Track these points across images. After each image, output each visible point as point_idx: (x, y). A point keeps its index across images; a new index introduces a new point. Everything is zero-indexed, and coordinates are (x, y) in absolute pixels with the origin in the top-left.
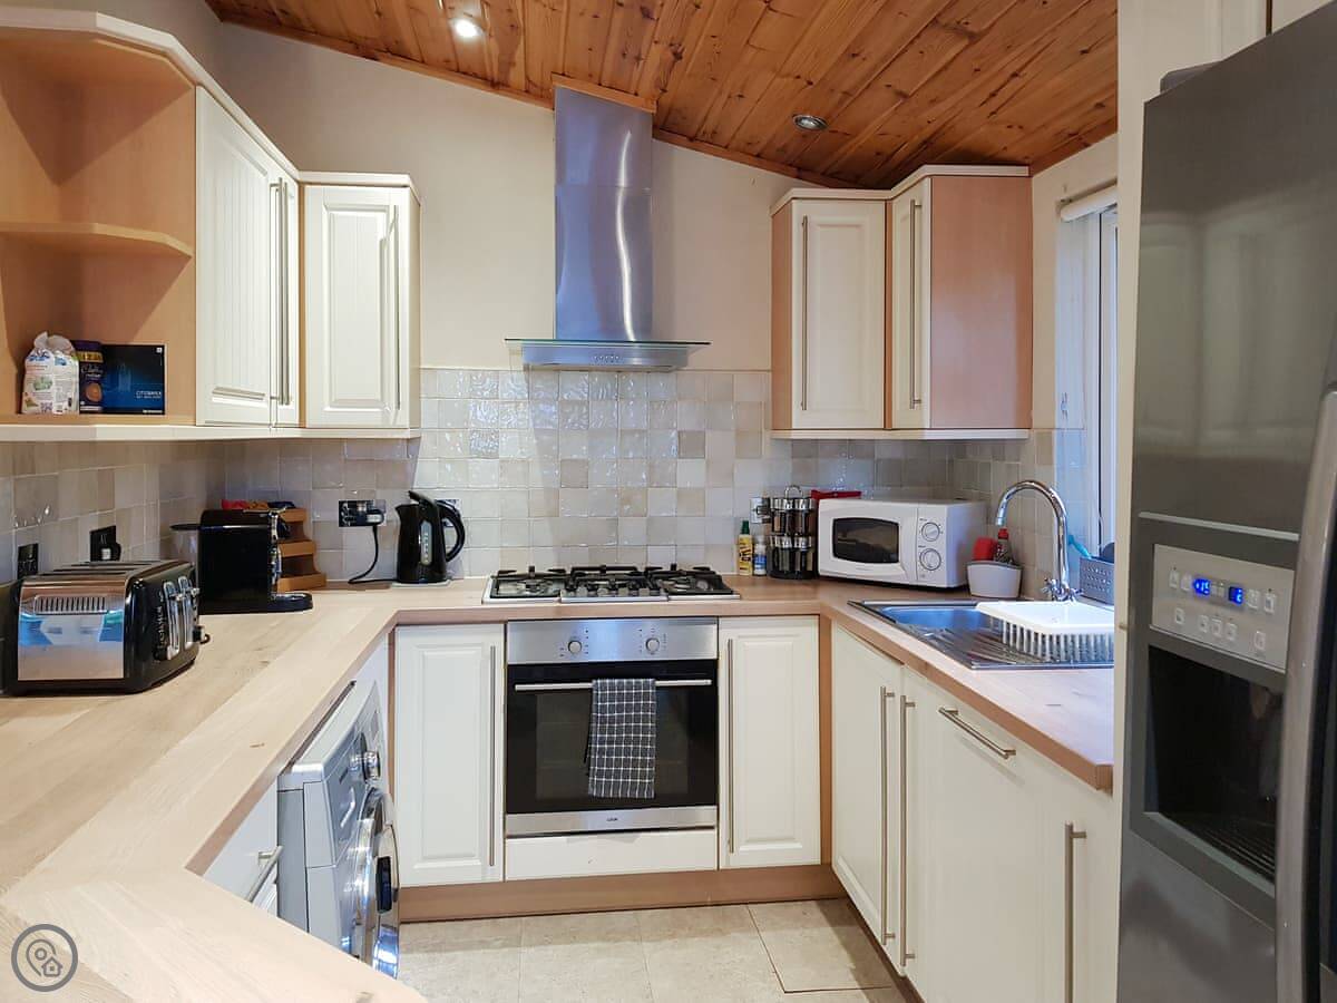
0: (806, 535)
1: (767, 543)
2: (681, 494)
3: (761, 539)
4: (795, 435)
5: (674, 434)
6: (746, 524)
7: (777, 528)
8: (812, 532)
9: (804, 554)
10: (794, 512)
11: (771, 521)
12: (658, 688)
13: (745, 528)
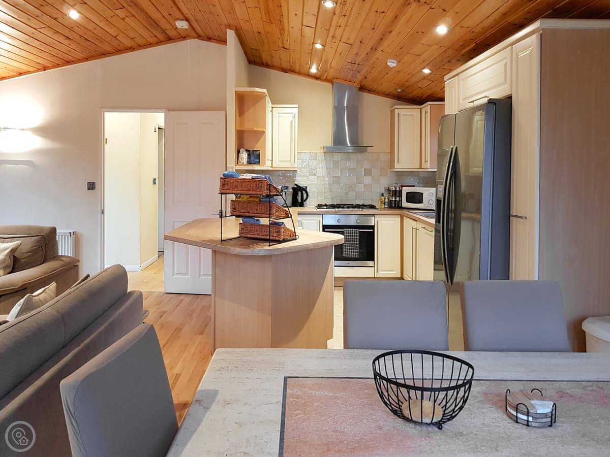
0: (399, 196)
1: (388, 199)
2: (365, 185)
3: (387, 198)
4: (395, 170)
5: (363, 169)
6: (383, 194)
7: (391, 195)
8: (401, 196)
9: (399, 202)
10: (396, 191)
11: (390, 193)
12: (360, 232)
13: (383, 195)
